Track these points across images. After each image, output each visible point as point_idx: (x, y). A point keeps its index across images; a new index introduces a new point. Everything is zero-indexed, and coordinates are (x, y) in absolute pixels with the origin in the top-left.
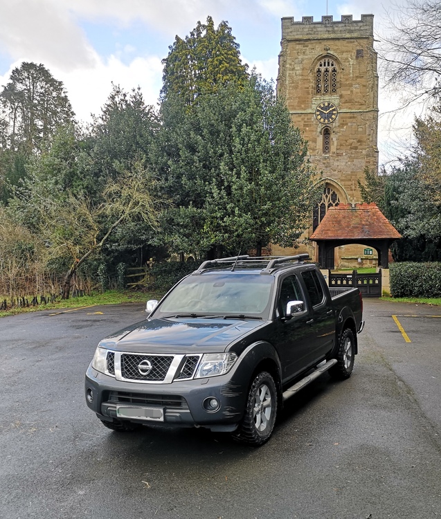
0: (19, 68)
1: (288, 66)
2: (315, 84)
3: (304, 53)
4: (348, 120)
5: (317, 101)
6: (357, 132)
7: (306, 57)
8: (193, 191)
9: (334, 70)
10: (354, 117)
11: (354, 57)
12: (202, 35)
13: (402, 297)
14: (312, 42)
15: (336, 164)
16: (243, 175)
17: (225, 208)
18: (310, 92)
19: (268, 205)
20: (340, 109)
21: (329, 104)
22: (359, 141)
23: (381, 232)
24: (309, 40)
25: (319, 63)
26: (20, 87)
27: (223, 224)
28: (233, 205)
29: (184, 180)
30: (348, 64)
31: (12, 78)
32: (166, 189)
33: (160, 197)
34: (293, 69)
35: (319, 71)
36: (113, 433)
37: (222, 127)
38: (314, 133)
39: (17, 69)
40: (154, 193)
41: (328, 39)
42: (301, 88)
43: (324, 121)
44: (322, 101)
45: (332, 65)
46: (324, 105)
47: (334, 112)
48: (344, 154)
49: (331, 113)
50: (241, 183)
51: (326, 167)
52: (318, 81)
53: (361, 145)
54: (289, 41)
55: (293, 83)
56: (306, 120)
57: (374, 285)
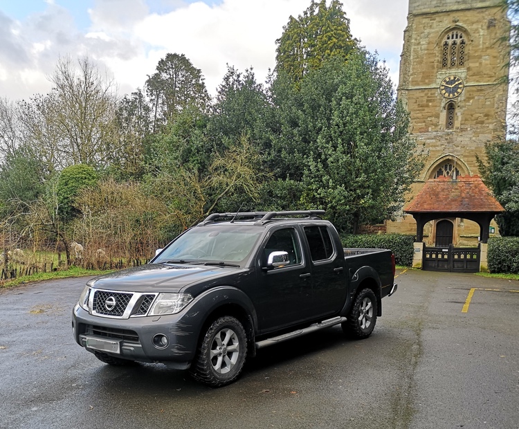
0: (164, 59)
1: (413, 41)
2: (441, 57)
3: (431, 26)
4: (475, 94)
5: (443, 76)
6: (484, 106)
7: (433, 30)
8: (293, 164)
9: (463, 43)
10: (481, 90)
11: (485, 27)
12: (315, 14)
13: (498, 272)
14: (440, 14)
15: (459, 139)
16: (340, 147)
17: (321, 181)
18: (435, 66)
19: (363, 177)
20: (467, 82)
21: (455, 78)
22: (486, 115)
23: (482, 205)
24: (437, 13)
25: (446, 36)
26: (164, 76)
27: (318, 196)
28: (329, 177)
29: (284, 153)
30: (477, 35)
31: (158, 68)
32: (269, 163)
33: (263, 170)
34: (419, 44)
35: (446, 44)
36: (106, 367)
37: (323, 101)
38: (438, 108)
39: (162, 60)
40: (257, 167)
41: (457, 11)
42: (426, 63)
43: (449, 96)
44: (447, 75)
45: (461, 37)
46: (450, 79)
47: (460, 86)
48: (469, 129)
49: (457, 87)
50: (337, 156)
51: (449, 143)
52: (444, 55)
53: (488, 119)
54: (416, 16)
55: (418, 58)
56: (429, 95)
57: (471, 260)
